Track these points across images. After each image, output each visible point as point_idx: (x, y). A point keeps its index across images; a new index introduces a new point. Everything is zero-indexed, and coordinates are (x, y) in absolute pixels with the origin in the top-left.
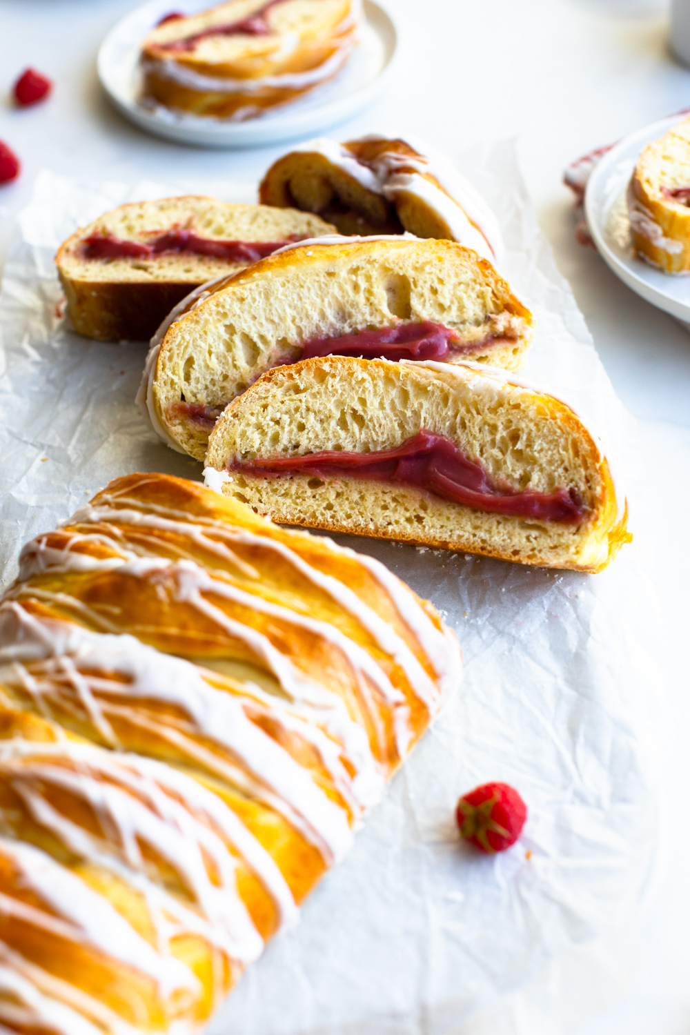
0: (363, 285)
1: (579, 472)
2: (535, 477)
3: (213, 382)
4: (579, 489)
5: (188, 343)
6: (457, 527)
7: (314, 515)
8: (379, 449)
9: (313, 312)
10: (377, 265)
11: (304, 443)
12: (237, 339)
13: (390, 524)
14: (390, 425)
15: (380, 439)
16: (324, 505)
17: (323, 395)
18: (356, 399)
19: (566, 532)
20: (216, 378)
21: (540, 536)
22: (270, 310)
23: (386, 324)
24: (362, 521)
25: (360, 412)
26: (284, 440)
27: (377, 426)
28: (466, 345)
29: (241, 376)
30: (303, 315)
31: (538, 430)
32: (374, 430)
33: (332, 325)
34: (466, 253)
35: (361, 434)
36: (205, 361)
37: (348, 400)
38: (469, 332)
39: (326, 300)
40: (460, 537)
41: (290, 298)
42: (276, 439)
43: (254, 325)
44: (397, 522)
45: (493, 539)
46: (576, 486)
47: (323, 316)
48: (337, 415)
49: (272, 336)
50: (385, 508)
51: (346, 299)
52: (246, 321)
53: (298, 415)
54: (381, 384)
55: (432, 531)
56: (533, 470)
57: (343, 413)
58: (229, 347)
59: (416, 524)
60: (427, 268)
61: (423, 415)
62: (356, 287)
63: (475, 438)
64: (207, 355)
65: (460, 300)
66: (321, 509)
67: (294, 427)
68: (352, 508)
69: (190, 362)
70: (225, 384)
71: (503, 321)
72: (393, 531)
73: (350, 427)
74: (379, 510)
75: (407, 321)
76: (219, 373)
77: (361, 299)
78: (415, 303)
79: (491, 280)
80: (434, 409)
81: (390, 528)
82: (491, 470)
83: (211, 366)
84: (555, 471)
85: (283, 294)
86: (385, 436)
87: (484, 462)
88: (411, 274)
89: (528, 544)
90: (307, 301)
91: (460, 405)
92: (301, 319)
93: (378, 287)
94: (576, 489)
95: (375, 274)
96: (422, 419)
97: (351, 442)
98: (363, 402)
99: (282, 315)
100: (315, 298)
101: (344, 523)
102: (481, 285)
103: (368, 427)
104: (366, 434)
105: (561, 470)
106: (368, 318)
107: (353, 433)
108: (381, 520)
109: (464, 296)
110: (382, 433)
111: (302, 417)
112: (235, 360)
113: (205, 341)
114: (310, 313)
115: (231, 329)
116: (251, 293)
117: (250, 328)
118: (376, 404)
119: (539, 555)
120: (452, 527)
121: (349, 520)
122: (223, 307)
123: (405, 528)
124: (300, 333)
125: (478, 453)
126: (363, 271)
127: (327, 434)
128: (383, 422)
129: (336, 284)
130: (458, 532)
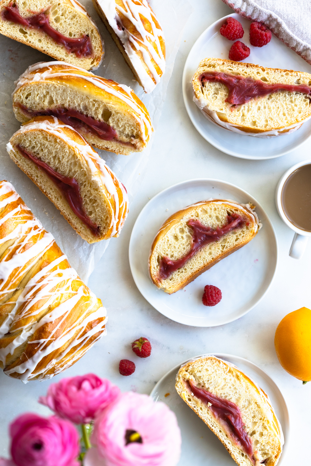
0: (96, 105)
1: (103, 224)
2: (93, 215)
3: (34, 103)
4: (101, 228)
5: (32, 90)
6: (66, 210)
7: (32, 175)
8: (60, 172)
9: (76, 103)
10: (103, 104)
11: (41, 155)
12: (48, 97)
13: (50, 194)
14: (66, 169)
15: (62, 170)
16: (36, 175)
17: (53, 147)
18: (61, 155)
19: (90, 235)
20: (36, 103)
21: (84, 230)
22: (63, 95)
23: (98, 119)
24: (43, 187)
25: (61, 160)
26: (36, 150)
27: (63, 166)
28: (119, 140)
29: (44, 106)
30: (73, 102)
31: (101, 205)
32: (62, 167)
33: (81, 109)
34: (133, 118)
35: (57, 164)
36: (34, 97)
37: (59, 154)
38: (122, 138)
39: (82, 103)
40: (64, 213)
41: (71, 96)
42: (33, 147)
43: (56, 96)
44: (52, 195)
45: (72, 221)
46: (101, 227)
47: (79, 105)
48: (54, 155)
49: (60, 102)
50: (51, 189)
51: (89, 106)
52: (53, 94)
53: (43, 147)
54: (71, 156)
55: (59, 205)
56: (94, 213)
57: (56, 155)
58: (45, 96)
59: (56, 200)
60: (119, 114)
61: (76, 174)
62: (94, 105)
63: (85, 192)
64: (36, 95)
65: (125, 127)
66: (35, 175)
67: (40, 149)
68: (43, 181)
69: (29, 95)
70: (38, 106)
71: (134, 141)
72: (49, 196)
73: (55, 161)
74: (49, 188)
75: (105, 122)
76: (37, 102)
77: (94, 109)
78: (110, 120)
79: (138, 129)
80: (80, 175)
81: (49, 195)
82: (83, 204)
83: (35, 99)
84: (99, 218)
85: (69, 93)
86: (63, 170)
87: (84, 200)
88: (113, 112)
89: (80, 229)
90: (76, 99)
91: (87, 180)
92: (72, 103)
93: (101, 109)
94: (100, 228)
95: (101, 106)
96: (76, 175)
97: (54, 164)
98: (63, 157)
99: (66, 98)
100: (79, 100)
101: (38, 184)
102: (134, 128)
103: (60, 164)
104: (59, 165)
105: (100, 220)
106: (93, 115)
107: (55, 163)
108: (48, 191)
109: (127, 127)
110: (63, 169)
111: (44, 148)
112: (44, 102)
113: (37, 92)
114: (75, 103)
115: (48, 93)
116: (59, 87)
117: (54, 96)
118: (66, 160)
119: (81, 234)
120: (64, 209)
121: (40, 184)
122: (48, 86)
123: (53, 198)
124: (69, 105)
125: (83, 196)
126: (98, 103)
127: (48, 157)
128: (65, 166)
129: (87, 101)
130: (65, 211)
